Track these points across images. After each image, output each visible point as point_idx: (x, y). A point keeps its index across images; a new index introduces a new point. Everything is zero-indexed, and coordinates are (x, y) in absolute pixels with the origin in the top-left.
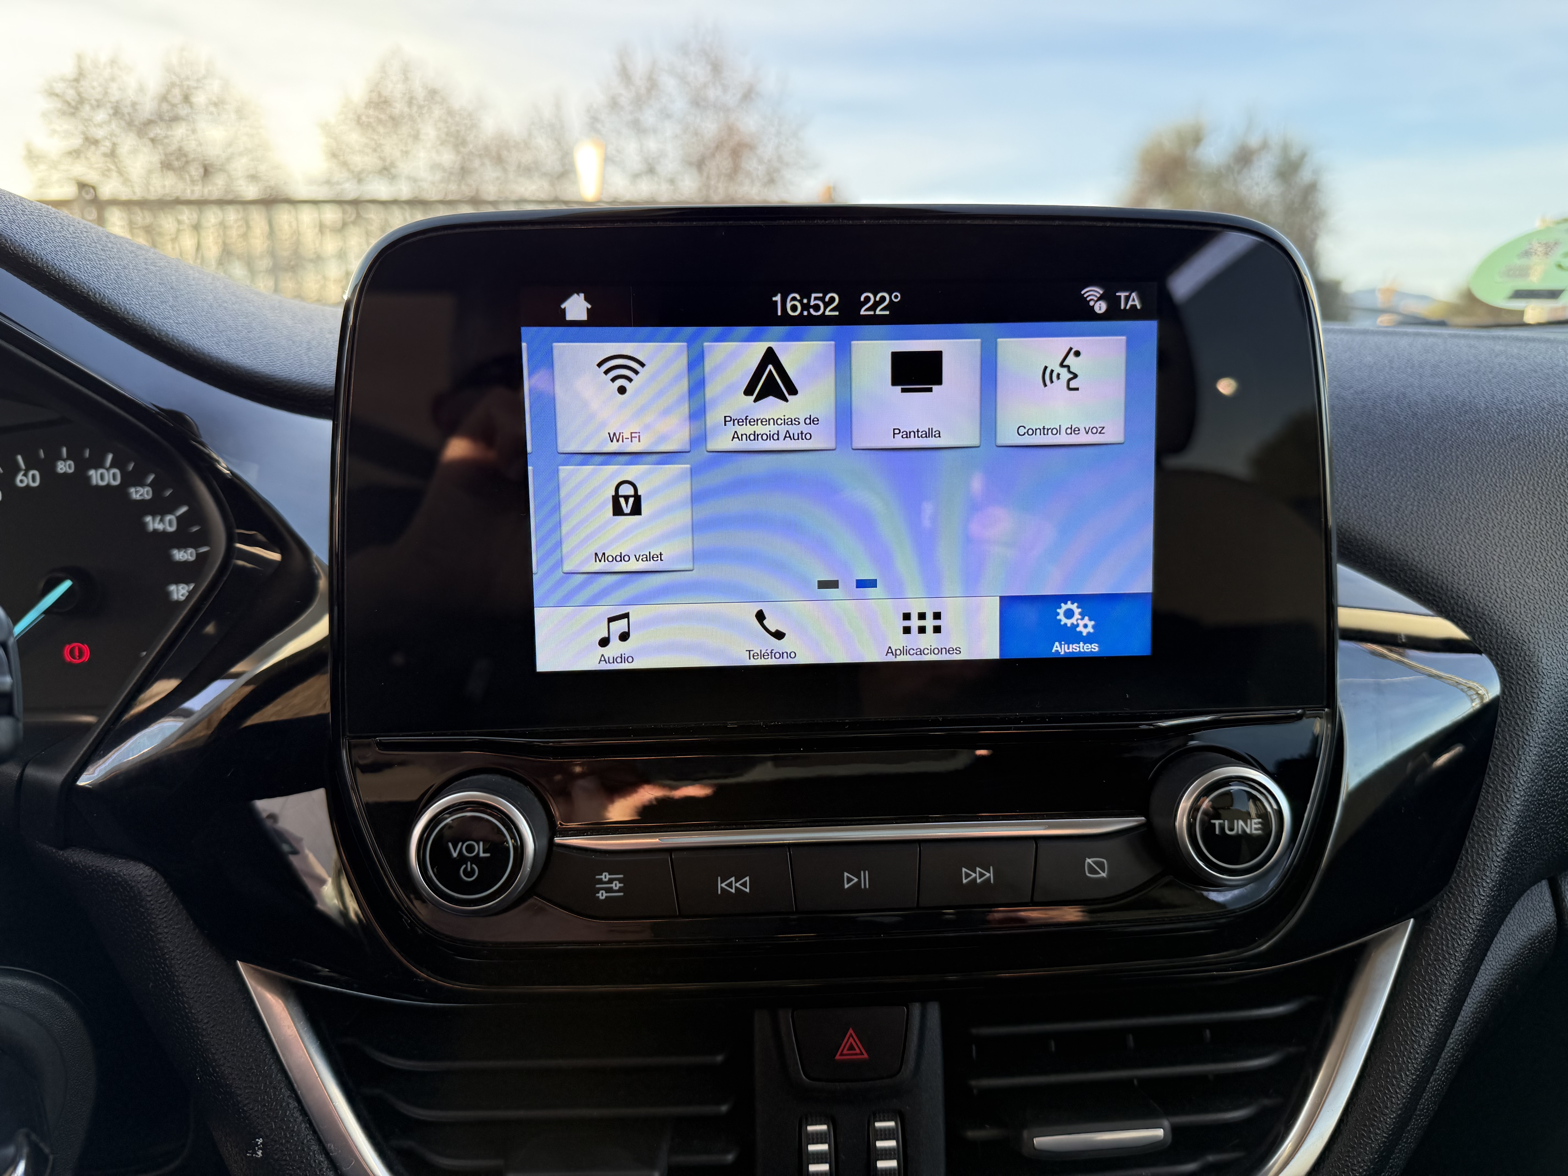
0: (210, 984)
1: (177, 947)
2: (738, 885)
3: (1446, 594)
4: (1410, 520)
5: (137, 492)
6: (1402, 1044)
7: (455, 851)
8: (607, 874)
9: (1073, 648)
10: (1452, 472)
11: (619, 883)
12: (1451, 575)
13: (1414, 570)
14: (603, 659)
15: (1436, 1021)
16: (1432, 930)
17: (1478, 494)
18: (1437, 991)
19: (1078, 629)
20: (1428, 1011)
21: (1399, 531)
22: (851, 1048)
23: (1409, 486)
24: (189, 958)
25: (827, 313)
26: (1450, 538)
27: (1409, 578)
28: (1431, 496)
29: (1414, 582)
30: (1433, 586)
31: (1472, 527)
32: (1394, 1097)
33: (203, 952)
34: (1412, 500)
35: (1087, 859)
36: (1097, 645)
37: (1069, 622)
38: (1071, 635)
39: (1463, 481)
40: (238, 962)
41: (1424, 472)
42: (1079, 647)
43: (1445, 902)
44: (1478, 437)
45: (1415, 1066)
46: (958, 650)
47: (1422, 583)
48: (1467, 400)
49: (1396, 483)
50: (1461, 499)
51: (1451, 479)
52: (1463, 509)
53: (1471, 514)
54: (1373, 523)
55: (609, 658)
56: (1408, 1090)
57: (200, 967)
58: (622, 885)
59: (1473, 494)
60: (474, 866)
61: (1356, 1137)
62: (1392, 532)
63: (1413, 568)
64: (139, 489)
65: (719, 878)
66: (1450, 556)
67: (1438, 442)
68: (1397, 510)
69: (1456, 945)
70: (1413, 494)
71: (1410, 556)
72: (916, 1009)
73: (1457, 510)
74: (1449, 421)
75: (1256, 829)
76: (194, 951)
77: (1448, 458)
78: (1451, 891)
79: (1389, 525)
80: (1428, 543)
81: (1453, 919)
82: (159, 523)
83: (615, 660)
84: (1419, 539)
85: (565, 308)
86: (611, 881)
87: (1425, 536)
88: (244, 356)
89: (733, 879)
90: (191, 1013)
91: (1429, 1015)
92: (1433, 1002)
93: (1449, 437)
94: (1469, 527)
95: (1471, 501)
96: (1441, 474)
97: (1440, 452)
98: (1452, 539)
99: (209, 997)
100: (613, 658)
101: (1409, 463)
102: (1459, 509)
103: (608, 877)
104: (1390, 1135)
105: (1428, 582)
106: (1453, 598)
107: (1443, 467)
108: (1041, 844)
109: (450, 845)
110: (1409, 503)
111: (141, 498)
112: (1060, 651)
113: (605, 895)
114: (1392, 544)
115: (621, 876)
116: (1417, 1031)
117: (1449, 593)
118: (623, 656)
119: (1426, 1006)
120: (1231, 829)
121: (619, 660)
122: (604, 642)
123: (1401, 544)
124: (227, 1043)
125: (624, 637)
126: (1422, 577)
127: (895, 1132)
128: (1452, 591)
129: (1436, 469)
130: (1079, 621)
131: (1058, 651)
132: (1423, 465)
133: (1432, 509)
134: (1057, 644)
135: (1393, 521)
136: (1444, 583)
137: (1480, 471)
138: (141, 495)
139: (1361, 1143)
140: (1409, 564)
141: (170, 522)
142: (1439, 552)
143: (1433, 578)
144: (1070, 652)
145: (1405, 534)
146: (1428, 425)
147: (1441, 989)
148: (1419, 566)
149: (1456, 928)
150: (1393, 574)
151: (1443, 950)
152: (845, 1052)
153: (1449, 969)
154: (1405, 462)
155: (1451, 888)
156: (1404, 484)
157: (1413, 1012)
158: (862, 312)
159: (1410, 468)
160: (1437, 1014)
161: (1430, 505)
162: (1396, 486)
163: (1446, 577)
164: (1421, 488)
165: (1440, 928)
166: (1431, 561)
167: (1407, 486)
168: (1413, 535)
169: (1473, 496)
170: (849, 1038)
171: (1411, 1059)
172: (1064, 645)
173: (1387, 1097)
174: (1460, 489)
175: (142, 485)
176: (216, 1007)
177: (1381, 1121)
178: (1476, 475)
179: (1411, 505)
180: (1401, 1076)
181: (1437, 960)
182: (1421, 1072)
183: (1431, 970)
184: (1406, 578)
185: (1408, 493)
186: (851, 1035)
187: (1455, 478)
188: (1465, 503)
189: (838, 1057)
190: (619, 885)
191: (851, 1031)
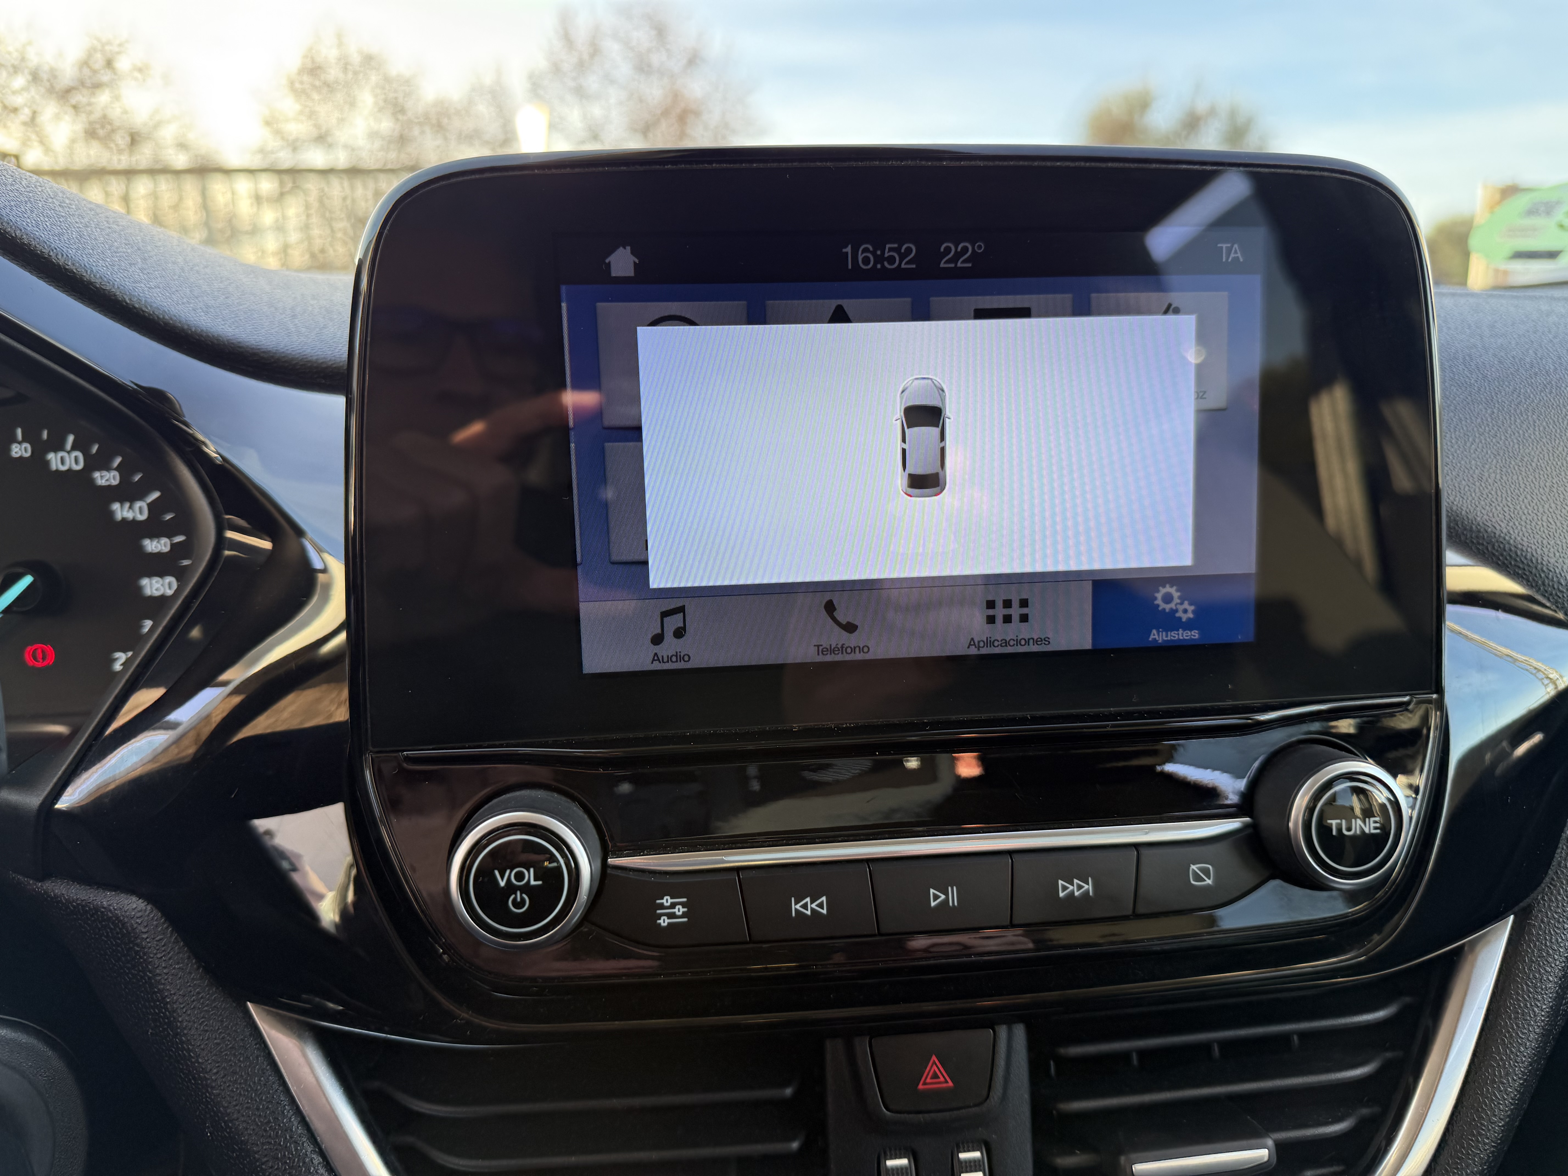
0: (218, 1029)
1: (178, 990)
2: (814, 906)
3: (1536, 568)
4: (1494, 489)
5: (102, 477)
6: (1508, 1047)
7: (502, 879)
8: (668, 898)
9: (1171, 636)
10: (1530, 438)
11: (683, 908)
12: (1540, 547)
13: (1502, 543)
14: (656, 658)
15: (1543, 1021)
16: (1534, 925)
17: (1559, 461)
18: (1542, 989)
19: (1177, 615)
20: (1533, 1011)
21: (1484, 501)
22: (935, 1076)
23: (1489, 452)
24: (194, 1001)
25: (903, 266)
26: (1536, 507)
27: (1497, 551)
28: (1513, 463)
29: (1502, 555)
30: (1523, 559)
31: (1557, 495)
32: (1501, 1104)
33: (208, 994)
34: (1494, 468)
35: (1191, 865)
36: (1196, 631)
37: (1168, 607)
38: (1171, 621)
39: (1543, 447)
40: (248, 1003)
41: (1503, 438)
42: (1178, 634)
43: (1547, 895)
44: (1552, 400)
45: (1522, 1069)
46: (1047, 641)
47: (1511, 556)
48: (1535, 361)
49: (1477, 450)
50: (1543, 465)
51: (1531, 445)
52: (1546, 476)
53: (1554, 482)
54: (1458, 492)
55: (663, 656)
56: (1516, 1095)
57: (206, 1011)
58: (685, 910)
59: (1554, 460)
60: (525, 896)
61: (1464, 1148)
62: (1477, 503)
63: (1501, 540)
64: (105, 473)
65: (793, 899)
66: (1538, 527)
67: (1512, 406)
68: (1480, 479)
69: (1560, 940)
70: (1495, 461)
71: (1498, 527)
72: (1002, 1031)
73: (1540, 478)
74: (1521, 384)
75: (1376, 828)
76: (199, 993)
77: (1525, 422)
78: (1553, 882)
79: (1473, 495)
80: (1514, 513)
81: (1556, 913)
82: (128, 511)
83: (670, 659)
84: (1504, 509)
85: (609, 263)
86: (673, 906)
87: (1511, 506)
88: (225, 324)
89: (808, 899)
90: (199, 1063)
91: (1535, 1016)
92: (1539, 1001)
93: (1523, 400)
94: (1554, 496)
95: (1553, 467)
96: (1520, 439)
97: (1517, 417)
98: (1538, 508)
99: (218, 1044)
100: (668, 656)
101: (1487, 428)
102: (1541, 477)
103: (670, 901)
104: (1499, 1144)
105: (1517, 555)
106: (1544, 571)
107: (1521, 432)
108: (1144, 852)
109: (497, 873)
110: (1491, 470)
111: (108, 483)
112: (1157, 639)
113: (667, 921)
114: (1478, 515)
115: (685, 900)
116: (1523, 1033)
117: (1539, 567)
118: (679, 654)
119: (1531, 1005)
120: (1349, 829)
121: (674, 659)
122: (657, 639)
123: (1487, 515)
124: (241, 1094)
125: (679, 633)
126: (1511, 550)
127: (981, 1163)
128: (1542, 564)
129: (1514, 434)
130: (1178, 606)
131: (1155, 639)
132: (1500, 430)
133: (1515, 477)
134: (1154, 631)
135: (1477, 490)
136: (1533, 556)
137: (1558, 436)
138: (107, 480)
139: (1469, 1154)
140: (1497, 536)
141: (141, 509)
142: (1526, 522)
143: (1522, 550)
144: (1167, 640)
145: (1491, 505)
146: (1500, 387)
147: (1546, 987)
148: (1507, 538)
149: (1559, 922)
150: (1480, 547)
151: (1546, 945)
152: (928, 1080)
153: (1553, 965)
154: (1483, 427)
155: (1553, 879)
156: (1484, 450)
157: (1518, 1013)
158: (942, 265)
159: (1488, 433)
160: (1543, 1013)
161: (1513, 473)
162: (1476, 452)
163: (1536, 550)
164: (1502, 455)
165: (1542, 921)
166: (1519, 533)
167: (1487, 453)
168: (1499, 505)
169: (1554, 463)
170: (932, 1067)
171: (1517, 1063)
172: (1162, 632)
173: (1494, 1104)
174: (1541, 456)
175: (108, 469)
176: (226, 1055)
177: (1489, 1130)
178: (1555, 440)
179: (1494, 472)
180: (1508, 1080)
181: (1542, 957)
182: (1528, 1076)
183: (1535, 968)
184: (1494, 552)
185: (1489, 460)
186: (934, 1063)
187: (1535, 444)
188: (1547, 469)
189: (921, 1087)
190: (682, 910)
191: (934, 1058)
